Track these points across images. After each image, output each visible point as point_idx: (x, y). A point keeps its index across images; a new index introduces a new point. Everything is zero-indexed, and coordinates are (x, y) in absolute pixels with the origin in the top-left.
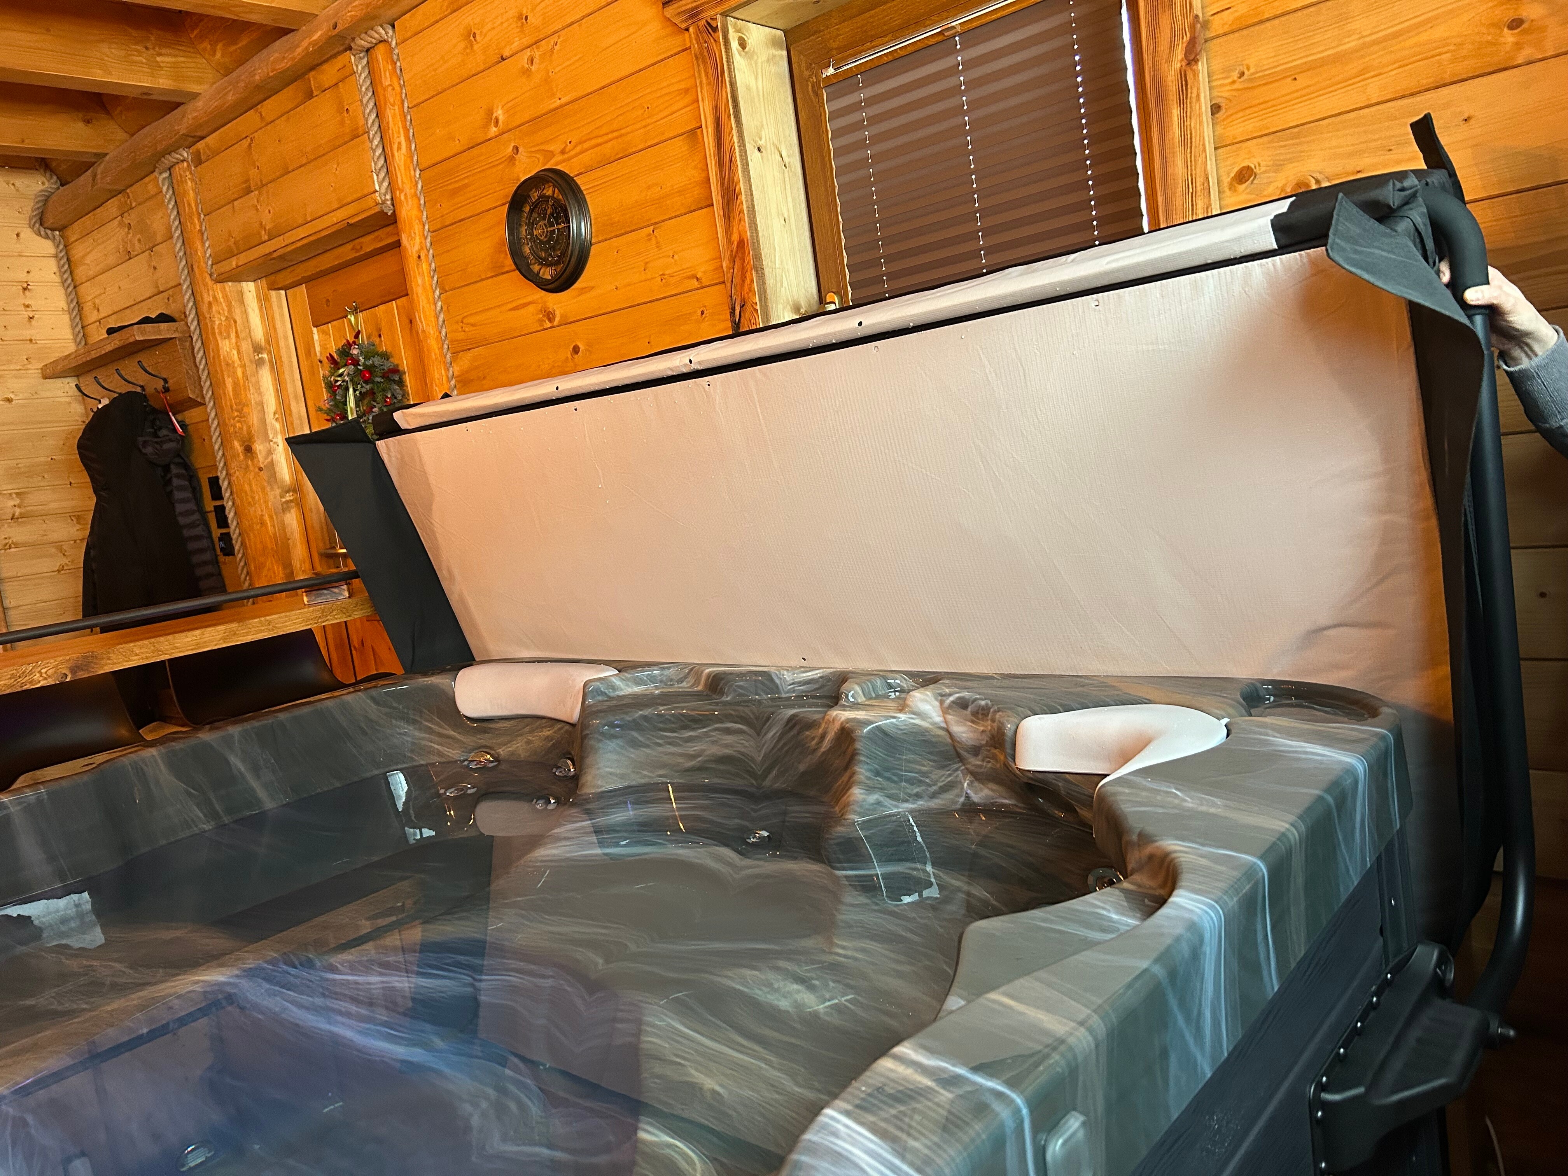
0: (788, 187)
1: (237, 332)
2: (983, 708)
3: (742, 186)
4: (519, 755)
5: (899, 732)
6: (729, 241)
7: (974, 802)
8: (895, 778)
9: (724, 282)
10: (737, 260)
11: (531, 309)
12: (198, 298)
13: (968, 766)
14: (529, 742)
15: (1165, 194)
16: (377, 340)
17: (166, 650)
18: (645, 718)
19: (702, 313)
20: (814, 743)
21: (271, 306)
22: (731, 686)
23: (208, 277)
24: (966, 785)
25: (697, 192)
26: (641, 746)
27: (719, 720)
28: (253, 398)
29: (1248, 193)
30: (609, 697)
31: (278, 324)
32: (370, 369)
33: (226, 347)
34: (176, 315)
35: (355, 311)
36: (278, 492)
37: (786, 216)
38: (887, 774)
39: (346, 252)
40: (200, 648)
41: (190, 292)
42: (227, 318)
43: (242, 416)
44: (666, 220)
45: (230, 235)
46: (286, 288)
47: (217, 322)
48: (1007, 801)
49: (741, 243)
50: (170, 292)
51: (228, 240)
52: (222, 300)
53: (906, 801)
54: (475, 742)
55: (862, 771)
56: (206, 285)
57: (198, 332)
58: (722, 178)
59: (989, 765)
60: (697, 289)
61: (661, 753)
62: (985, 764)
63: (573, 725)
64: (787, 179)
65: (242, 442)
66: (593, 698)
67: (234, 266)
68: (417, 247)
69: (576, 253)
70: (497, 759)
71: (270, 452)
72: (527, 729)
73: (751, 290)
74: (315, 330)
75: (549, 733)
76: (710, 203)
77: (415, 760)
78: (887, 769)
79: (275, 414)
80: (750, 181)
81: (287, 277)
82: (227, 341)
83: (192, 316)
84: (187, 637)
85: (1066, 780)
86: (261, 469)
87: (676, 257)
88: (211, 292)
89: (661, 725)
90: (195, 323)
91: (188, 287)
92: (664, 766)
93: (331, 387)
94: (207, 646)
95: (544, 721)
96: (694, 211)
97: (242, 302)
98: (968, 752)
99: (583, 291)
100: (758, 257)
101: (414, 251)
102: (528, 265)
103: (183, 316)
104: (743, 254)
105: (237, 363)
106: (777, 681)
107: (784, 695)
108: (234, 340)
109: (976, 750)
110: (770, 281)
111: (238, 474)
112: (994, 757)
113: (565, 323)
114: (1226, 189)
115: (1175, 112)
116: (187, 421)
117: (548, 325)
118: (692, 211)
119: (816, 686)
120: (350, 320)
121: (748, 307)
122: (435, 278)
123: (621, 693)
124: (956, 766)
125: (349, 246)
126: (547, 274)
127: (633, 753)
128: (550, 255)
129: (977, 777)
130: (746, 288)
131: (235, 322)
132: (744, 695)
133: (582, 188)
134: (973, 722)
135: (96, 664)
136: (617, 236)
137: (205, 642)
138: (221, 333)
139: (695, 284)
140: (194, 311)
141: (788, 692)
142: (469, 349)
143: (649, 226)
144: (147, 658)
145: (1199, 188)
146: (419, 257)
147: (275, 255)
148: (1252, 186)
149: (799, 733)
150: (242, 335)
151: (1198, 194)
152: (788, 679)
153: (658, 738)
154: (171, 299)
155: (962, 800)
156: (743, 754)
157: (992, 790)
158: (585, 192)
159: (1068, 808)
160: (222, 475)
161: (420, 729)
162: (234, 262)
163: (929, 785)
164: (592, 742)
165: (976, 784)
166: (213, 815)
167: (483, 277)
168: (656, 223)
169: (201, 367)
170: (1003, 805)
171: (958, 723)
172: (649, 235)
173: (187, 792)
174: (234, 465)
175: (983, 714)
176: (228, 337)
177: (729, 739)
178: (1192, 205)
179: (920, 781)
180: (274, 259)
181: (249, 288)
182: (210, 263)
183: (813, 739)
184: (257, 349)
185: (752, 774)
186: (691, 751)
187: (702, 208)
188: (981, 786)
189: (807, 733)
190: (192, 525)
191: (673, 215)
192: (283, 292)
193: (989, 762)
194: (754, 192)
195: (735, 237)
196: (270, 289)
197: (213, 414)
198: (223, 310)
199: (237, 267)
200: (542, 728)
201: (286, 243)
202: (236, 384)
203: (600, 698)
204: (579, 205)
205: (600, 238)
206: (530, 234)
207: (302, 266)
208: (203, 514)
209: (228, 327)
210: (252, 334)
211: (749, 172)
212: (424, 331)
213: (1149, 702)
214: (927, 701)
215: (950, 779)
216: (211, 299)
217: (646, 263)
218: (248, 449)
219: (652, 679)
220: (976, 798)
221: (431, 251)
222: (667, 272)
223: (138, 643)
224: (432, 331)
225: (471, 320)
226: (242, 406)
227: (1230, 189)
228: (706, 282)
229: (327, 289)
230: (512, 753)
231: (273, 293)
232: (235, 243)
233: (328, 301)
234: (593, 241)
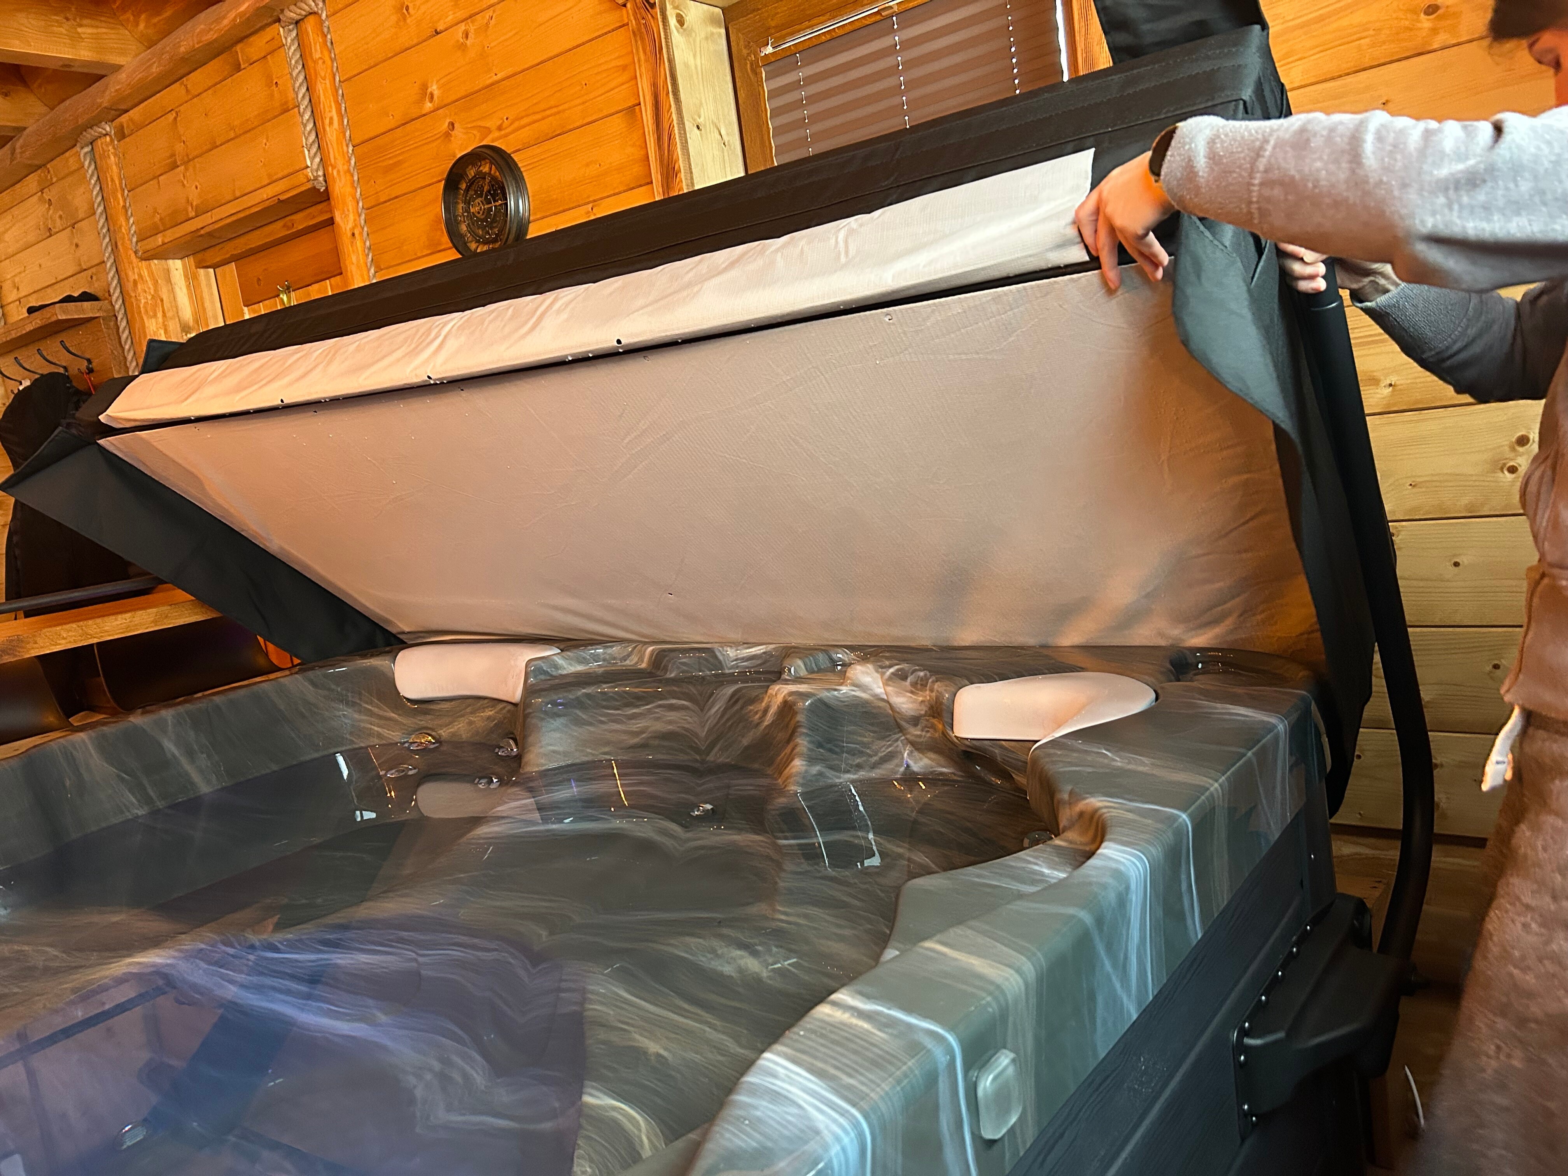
1: (163, 312)
2: (922, 679)
3: (681, 164)
4: (461, 735)
5: (840, 704)
7: (914, 772)
8: (837, 750)
12: (123, 275)
13: (908, 736)
14: (471, 723)
17: (96, 633)
18: (588, 695)
20: (757, 716)
21: (199, 285)
22: (674, 663)
23: (133, 255)
24: (906, 755)
25: (637, 170)
26: (584, 724)
27: (661, 697)
30: (551, 676)
31: (207, 304)
33: (153, 326)
34: (99, 294)
35: (287, 289)
38: (829, 746)
39: (277, 230)
40: (128, 632)
41: (114, 269)
42: (153, 297)
44: (605, 198)
45: (155, 211)
46: (215, 267)
47: (143, 301)
48: (944, 770)
50: (94, 270)
51: (154, 216)
52: (148, 279)
53: (848, 772)
54: (416, 723)
56: (131, 263)
57: (123, 311)
58: (661, 156)
59: (929, 735)
61: (606, 730)
62: (924, 733)
63: (515, 705)
64: (726, 158)
66: (535, 677)
67: (160, 243)
68: (350, 225)
69: (514, 231)
70: (438, 741)
72: (468, 710)
74: (246, 309)
75: (491, 713)
76: (649, 181)
77: (355, 743)
78: (829, 741)
80: (689, 159)
81: (215, 255)
82: (153, 320)
83: (116, 295)
84: (116, 620)
85: (1002, 747)
88: (136, 270)
89: (604, 703)
90: (120, 302)
91: (111, 266)
92: (608, 743)
94: (138, 629)
95: (486, 701)
96: (633, 188)
97: (169, 280)
98: (908, 722)
101: (348, 229)
102: (465, 243)
103: (107, 295)
106: (721, 658)
107: (727, 671)
108: (160, 320)
109: (915, 721)
112: (933, 727)
118: (631, 189)
119: (759, 662)
120: (282, 300)
122: (370, 256)
123: (565, 672)
124: (897, 736)
125: (280, 224)
128: (488, 233)
129: (918, 747)
131: (162, 300)
132: (687, 672)
133: (520, 165)
134: (912, 692)
135: (22, 648)
136: (555, 214)
137: (136, 625)
138: (146, 311)
140: (118, 290)
141: (732, 667)
143: (588, 203)
144: (75, 641)
146: (353, 235)
147: (202, 232)
149: (742, 708)
150: (169, 314)
152: (731, 655)
153: (601, 716)
154: (94, 278)
155: (902, 769)
157: (930, 759)
158: (522, 170)
159: (1006, 776)
161: (360, 712)
162: (159, 240)
163: (871, 756)
164: (534, 721)
165: (916, 753)
166: (147, 800)
167: (419, 255)
168: (595, 201)
169: (127, 347)
170: (942, 774)
171: (898, 694)
172: (588, 212)
173: (118, 776)
175: (922, 685)
176: (155, 316)
177: (673, 715)
179: (862, 752)
180: (201, 236)
181: (176, 266)
182: (134, 240)
183: (756, 713)
184: (185, 328)
185: (697, 750)
186: (634, 728)
187: (641, 186)
188: (921, 755)
189: (751, 708)
191: (612, 192)
192: (211, 270)
193: (928, 731)
194: (694, 171)
196: (197, 267)
198: (149, 288)
199: (164, 244)
200: (483, 708)
201: (213, 220)
203: (543, 677)
204: (517, 182)
205: (538, 216)
206: (466, 211)
207: (232, 244)
209: (155, 306)
210: (180, 313)
211: (688, 150)
213: (1082, 669)
214: (868, 674)
215: (890, 749)
216: (136, 277)
219: (596, 658)
220: (916, 767)
221: (365, 229)
223: (65, 627)
229: (257, 267)
230: (453, 734)
231: (202, 271)
232: (161, 219)
233: (259, 279)
234: (531, 218)
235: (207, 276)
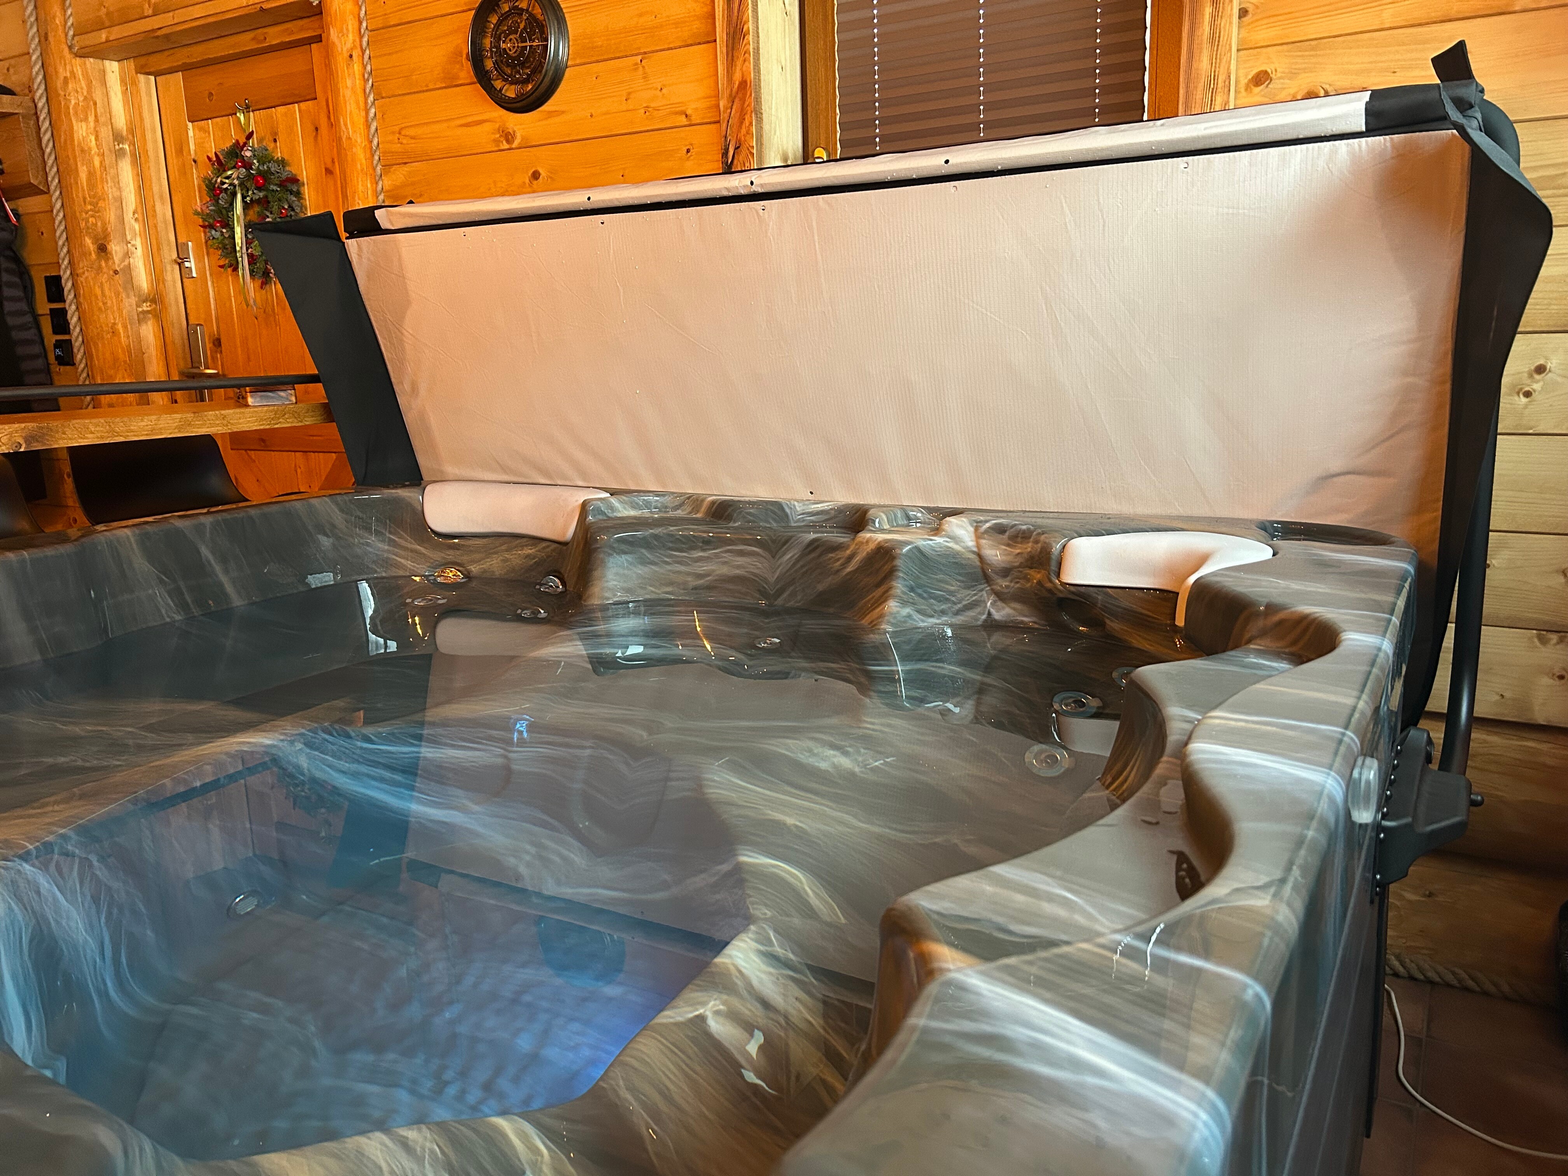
0: (787, 36)
1: (96, 116)
2: (1024, 532)
3: (751, 25)
4: (493, 572)
5: (934, 553)
6: (730, 79)
7: (995, 620)
8: (925, 595)
9: (719, 122)
10: (737, 101)
11: (487, 127)
12: (51, 70)
13: (994, 587)
14: (505, 560)
15: (1187, 87)
16: (271, 145)
18: (656, 537)
19: (688, 151)
20: (839, 563)
21: (138, 91)
22: (741, 512)
23: (66, 50)
24: (989, 604)
25: (697, 26)
26: (649, 563)
27: (730, 542)
28: (111, 191)
29: (1263, 96)
30: (608, 517)
31: (146, 114)
32: (265, 175)
33: (82, 131)
34: (17, 89)
35: (247, 109)
36: (133, 300)
37: (783, 64)
38: (920, 591)
39: (245, 41)
41: (40, 63)
42: (85, 98)
43: (97, 210)
44: (657, 51)
45: (101, 4)
46: (156, 74)
47: (73, 102)
48: (1025, 619)
49: (743, 84)
50: (13, 61)
51: (99, 10)
52: (81, 77)
53: (932, 616)
54: (444, 558)
55: (899, 586)
56: (62, 57)
57: (46, 110)
58: (729, 16)
59: (1018, 585)
60: (685, 126)
61: (670, 571)
62: (1012, 584)
63: (565, 544)
64: (787, 27)
65: (95, 239)
66: (594, 516)
67: (104, 40)
68: (349, 45)
69: (550, 73)
70: (468, 576)
71: (127, 255)
72: (503, 547)
73: (748, 132)
74: (190, 125)
75: (530, 551)
76: (713, 39)
77: (376, 572)
78: (920, 586)
79: (134, 213)
80: (757, 22)
81: (163, 61)
82: (84, 124)
83: (40, 91)
85: (1107, 594)
86: (116, 272)
87: (664, 91)
88: (68, 67)
89: (670, 545)
90: (44, 100)
91: (38, 58)
92: (671, 583)
93: (213, 190)
95: (525, 540)
96: (691, 45)
97: (104, 83)
98: (996, 573)
99: (551, 114)
100: (758, 100)
101: (345, 49)
102: (490, 79)
103: (27, 91)
104: (745, 95)
105: (94, 150)
106: (788, 510)
107: (793, 524)
108: (92, 124)
109: (1005, 572)
110: (766, 127)
111: (86, 276)
112: (1026, 578)
113: (526, 146)
114: (1243, 90)
115: (1208, 10)
116: (21, 211)
117: (506, 146)
118: (688, 46)
119: (826, 517)
120: (239, 119)
121: (744, 151)
122: (370, 82)
123: (619, 515)
124: (983, 586)
125: (250, 35)
126: (511, 92)
127: (641, 570)
128: (519, 72)
129: (1001, 597)
130: (743, 131)
131: (95, 104)
132: (754, 522)
133: (562, 6)
134: (1008, 545)
135: (52, 436)
136: (598, 61)
138: (76, 113)
139: (683, 120)
140: (43, 87)
141: (799, 520)
142: (406, 163)
143: (637, 55)
145: (1220, 85)
146: (351, 56)
147: (159, 33)
148: (1266, 91)
149: (819, 556)
150: (102, 119)
151: (1219, 90)
152: (798, 509)
153: (665, 556)
154: (11, 70)
155: (984, 617)
156: (753, 574)
157: (1014, 609)
158: (564, 11)
159: (1096, 623)
160: (66, 275)
161: (383, 541)
162: (103, 36)
163: (955, 603)
164: (601, 556)
165: (999, 603)
166: (183, 606)
167: (431, 87)
168: (645, 53)
169: (48, 150)
170: (1022, 622)
171: (992, 547)
172: (636, 64)
173: (159, 578)
174: (82, 265)
175: (1022, 538)
176: (86, 119)
177: (740, 560)
178: (1212, 100)
179: (947, 599)
180: (157, 37)
181: (113, 68)
182: (71, 33)
183: (838, 560)
184: (118, 138)
185: (764, 594)
186: (700, 571)
187: (699, 44)
188: (1004, 605)
189: (831, 555)
190: (23, 327)
191: (666, 46)
192: (152, 78)
193: (1017, 582)
194: (761, 35)
195: (737, 77)
196: (138, 72)
197: (58, 205)
198: (82, 88)
199: (107, 41)
200: (522, 547)
201: (176, 21)
202: (91, 174)
203: (601, 517)
204: (559, 23)
205: (578, 61)
206: (495, 47)
207: (186, 51)
208: (36, 317)
209: (86, 110)
210: (113, 121)
211: (757, 13)
212: (349, 138)
214: (962, 526)
215: (974, 598)
216: (68, 74)
217: (629, 94)
218: (102, 249)
219: (648, 505)
220: (997, 616)
221: (367, 52)
222: (652, 105)
224: (359, 139)
225: (411, 132)
226: (97, 201)
227: (1246, 90)
228: (695, 119)
229: (208, 81)
230: (485, 571)
231: (142, 78)
232: (108, 14)
233: (211, 94)
234: (569, 63)
235: (148, 83)
